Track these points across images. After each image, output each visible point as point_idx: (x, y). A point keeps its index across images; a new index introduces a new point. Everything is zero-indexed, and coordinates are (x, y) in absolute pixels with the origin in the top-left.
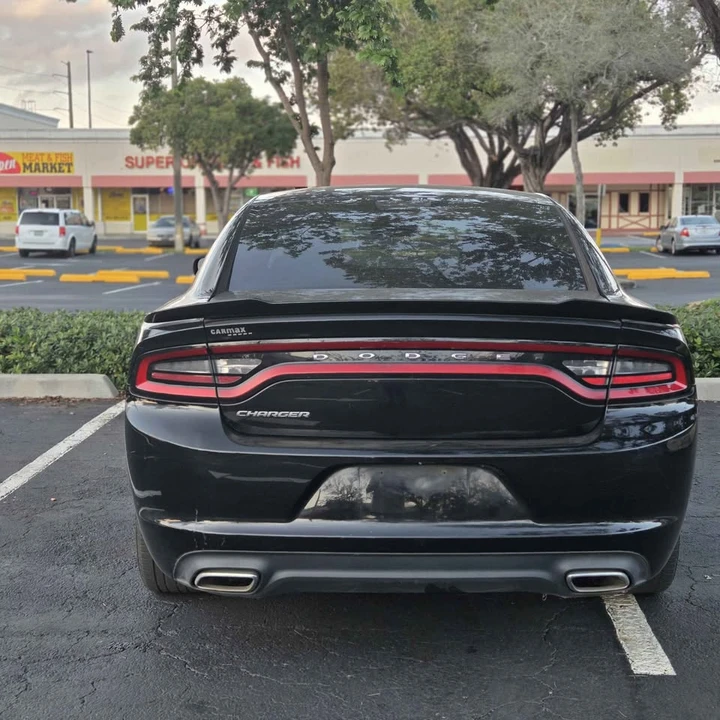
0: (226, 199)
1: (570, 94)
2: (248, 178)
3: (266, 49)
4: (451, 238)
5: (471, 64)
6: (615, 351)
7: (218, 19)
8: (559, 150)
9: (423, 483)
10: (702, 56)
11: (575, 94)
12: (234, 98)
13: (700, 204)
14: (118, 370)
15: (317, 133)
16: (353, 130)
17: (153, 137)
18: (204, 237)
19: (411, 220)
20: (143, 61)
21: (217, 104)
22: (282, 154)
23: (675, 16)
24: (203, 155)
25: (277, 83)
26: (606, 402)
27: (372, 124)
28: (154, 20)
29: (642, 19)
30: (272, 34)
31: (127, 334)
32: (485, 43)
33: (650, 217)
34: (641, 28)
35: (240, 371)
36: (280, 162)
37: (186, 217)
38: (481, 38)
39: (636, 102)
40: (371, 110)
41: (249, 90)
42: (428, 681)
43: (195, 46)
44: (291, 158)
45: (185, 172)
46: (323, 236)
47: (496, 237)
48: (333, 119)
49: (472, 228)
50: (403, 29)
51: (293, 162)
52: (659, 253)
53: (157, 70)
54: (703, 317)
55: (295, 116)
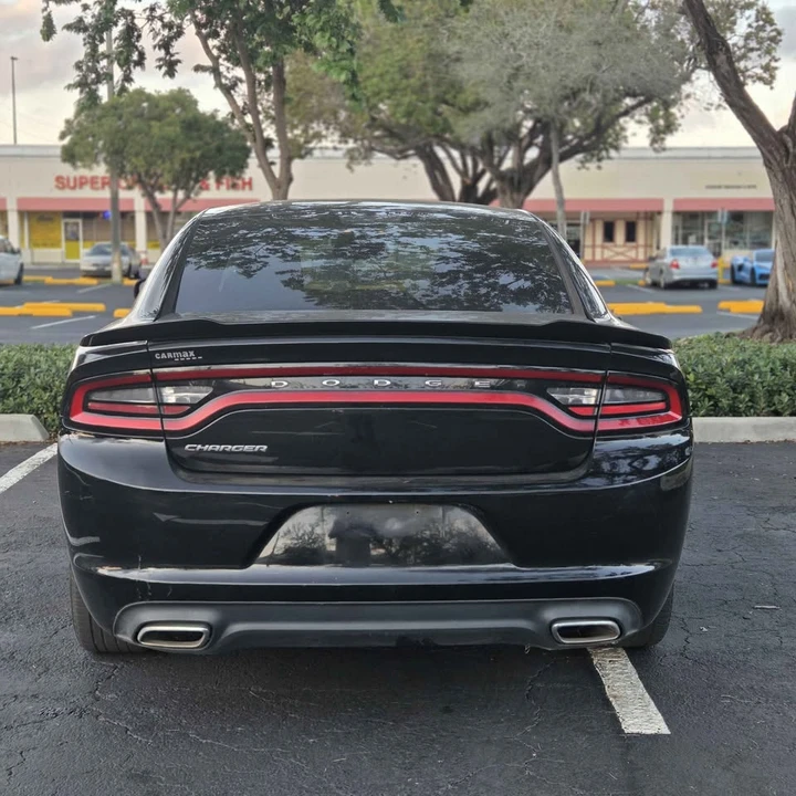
0: (170, 224)
1: (550, 111)
2: (195, 201)
3: (215, 52)
4: (423, 257)
5: (441, 75)
6: (604, 377)
7: (161, 18)
8: (538, 172)
9: (394, 523)
10: (693, 71)
11: (557, 111)
12: (178, 111)
13: (691, 234)
14: (48, 411)
15: (272, 147)
16: (312, 149)
17: (87, 154)
18: (144, 267)
19: (378, 237)
20: (78, 66)
21: (159, 118)
22: (233, 174)
23: (664, 26)
24: (143, 174)
25: (228, 90)
26: (595, 434)
27: (333, 141)
28: (89, 20)
29: (629, 28)
30: (222, 37)
31: (58, 370)
32: (458, 53)
33: (637, 248)
34: (627, 39)
35: (189, 401)
36: (230, 183)
37: (125, 244)
38: (453, 48)
39: (622, 120)
40: (331, 127)
41: (196, 102)
42: (398, 745)
43: (136, 47)
44: (243, 180)
45: (123, 194)
46: (280, 254)
47: (471, 257)
48: (289, 135)
49: (445, 246)
50: (367, 36)
51: (244, 184)
52: (647, 286)
53: (93, 76)
54: (695, 351)
55: (248, 126)
